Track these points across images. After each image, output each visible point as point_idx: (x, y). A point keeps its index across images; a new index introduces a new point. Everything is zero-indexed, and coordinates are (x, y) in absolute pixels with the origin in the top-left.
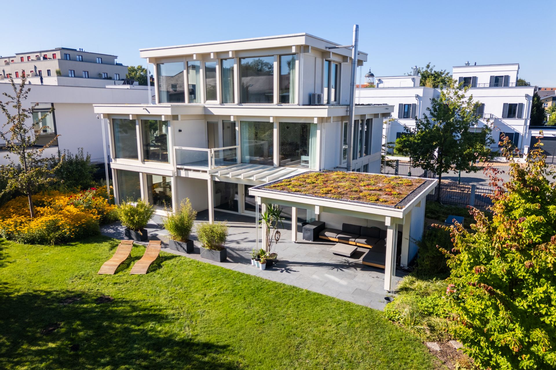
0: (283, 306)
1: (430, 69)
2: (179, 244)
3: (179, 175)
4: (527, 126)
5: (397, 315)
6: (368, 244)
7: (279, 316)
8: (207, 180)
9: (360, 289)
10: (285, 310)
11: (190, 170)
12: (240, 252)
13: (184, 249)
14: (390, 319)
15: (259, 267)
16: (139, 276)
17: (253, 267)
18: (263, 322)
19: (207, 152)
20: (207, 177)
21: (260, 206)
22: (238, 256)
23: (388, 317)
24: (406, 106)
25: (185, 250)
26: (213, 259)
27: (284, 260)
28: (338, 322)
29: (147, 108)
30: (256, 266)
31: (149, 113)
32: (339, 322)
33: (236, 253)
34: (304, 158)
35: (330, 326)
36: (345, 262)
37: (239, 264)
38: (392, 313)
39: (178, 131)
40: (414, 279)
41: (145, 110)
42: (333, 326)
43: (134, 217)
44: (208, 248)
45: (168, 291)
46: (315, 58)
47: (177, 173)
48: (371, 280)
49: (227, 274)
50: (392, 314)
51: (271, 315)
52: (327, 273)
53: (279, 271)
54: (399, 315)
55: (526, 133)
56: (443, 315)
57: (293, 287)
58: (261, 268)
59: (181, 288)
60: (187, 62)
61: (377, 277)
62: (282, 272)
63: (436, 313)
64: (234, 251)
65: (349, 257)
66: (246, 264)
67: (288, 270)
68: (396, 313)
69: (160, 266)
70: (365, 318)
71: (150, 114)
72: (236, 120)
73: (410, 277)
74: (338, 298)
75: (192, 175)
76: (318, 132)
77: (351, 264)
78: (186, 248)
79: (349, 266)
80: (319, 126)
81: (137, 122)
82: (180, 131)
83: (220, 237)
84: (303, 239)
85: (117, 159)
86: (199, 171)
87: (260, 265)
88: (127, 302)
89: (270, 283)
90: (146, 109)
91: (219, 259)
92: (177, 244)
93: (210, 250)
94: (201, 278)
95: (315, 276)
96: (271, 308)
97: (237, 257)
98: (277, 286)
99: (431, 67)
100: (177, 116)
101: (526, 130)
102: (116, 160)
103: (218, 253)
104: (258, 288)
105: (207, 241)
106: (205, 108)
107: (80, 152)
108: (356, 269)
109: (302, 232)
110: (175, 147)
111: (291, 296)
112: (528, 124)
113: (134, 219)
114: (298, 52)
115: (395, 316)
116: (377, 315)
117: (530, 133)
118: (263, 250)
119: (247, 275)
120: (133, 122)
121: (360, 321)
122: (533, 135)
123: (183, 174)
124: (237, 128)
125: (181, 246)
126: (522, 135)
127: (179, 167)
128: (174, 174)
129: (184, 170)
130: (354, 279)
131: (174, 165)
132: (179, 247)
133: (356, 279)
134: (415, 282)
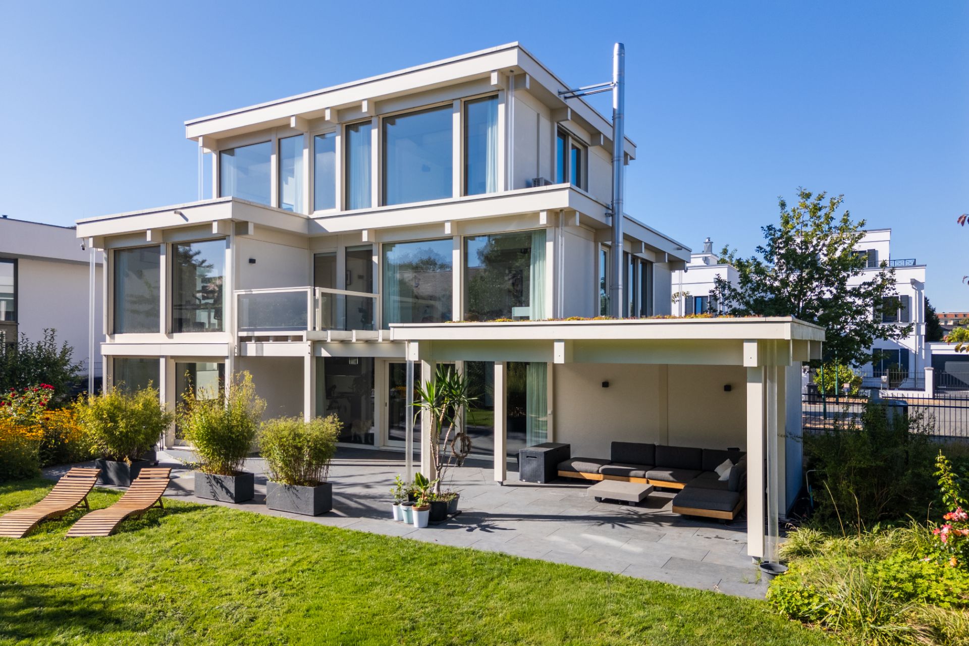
0: (471, 591)
1: (728, 255)
2: (218, 481)
3: (243, 354)
4: (920, 336)
5: (816, 600)
6: (679, 481)
7: (462, 614)
8: (302, 358)
9: (682, 559)
10: (479, 599)
11: (267, 339)
12: (368, 500)
13: (228, 492)
14: (794, 616)
15: (410, 523)
16: (87, 539)
17: (397, 524)
18: (413, 629)
19: (306, 293)
20: (302, 350)
21: (418, 367)
22: (360, 506)
23: (787, 609)
24: (699, 300)
25: (231, 496)
26: (297, 510)
27: (476, 511)
28: (640, 623)
29: (183, 211)
30: (405, 521)
31: (187, 220)
32: (645, 624)
33: (356, 502)
34: (517, 311)
35: (618, 633)
36: (629, 514)
37: (362, 519)
38: (798, 597)
39: (248, 261)
40: (818, 534)
41: (179, 216)
42: (628, 634)
43: (116, 422)
44: (284, 482)
45: (153, 566)
46: (538, 115)
47: (240, 350)
48: (706, 542)
49: (323, 536)
50: (798, 600)
51: (439, 611)
52: (585, 532)
53: (463, 530)
54: (821, 600)
55: (920, 349)
56: (947, 599)
57: (501, 555)
58: (416, 525)
59: (192, 560)
60: (279, 140)
61: (717, 537)
62: (471, 530)
63: (925, 595)
64: (352, 500)
65: (637, 504)
66: (382, 519)
67: (484, 528)
68: (810, 596)
69: (153, 522)
70: (716, 613)
71: (190, 222)
72: (373, 240)
73: (807, 531)
74: (627, 575)
75: (271, 350)
76: (550, 246)
77: (643, 517)
78: (232, 490)
79: (640, 520)
80: (550, 234)
81: (163, 247)
82: (252, 261)
83: (316, 448)
84: (521, 480)
85: (116, 335)
86: (285, 339)
87: (415, 514)
88: (20, 587)
89: (437, 549)
90: (181, 214)
91: (311, 508)
92: (213, 482)
93: (288, 488)
94: (256, 542)
95: (554, 538)
96: (439, 597)
97: (357, 509)
98: (454, 555)
99: (729, 252)
100: (245, 224)
101: (920, 343)
102: (114, 338)
103: (309, 492)
104: (403, 559)
105: (283, 460)
106: (309, 221)
107: (49, 338)
108: (661, 525)
109: (518, 471)
110: (237, 293)
111: (496, 573)
112: (923, 332)
113: (116, 427)
114: (504, 87)
115: (809, 604)
116: (749, 607)
117: (928, 349)
118: (421, 477)
119: (378, 537)
120: (154, 249)
121: (706, 620)
122: (934, 353)
123: (252, 349)
124: (375, 259)
125: (222, 486)
126: (914, 352)
127: (244, 334)
128: (231, 351)
129: (253, 341)
130: (659, 542)
131: (232, 332)
132: (218, 489)
133: (665, 541)
134: (822, 543)
